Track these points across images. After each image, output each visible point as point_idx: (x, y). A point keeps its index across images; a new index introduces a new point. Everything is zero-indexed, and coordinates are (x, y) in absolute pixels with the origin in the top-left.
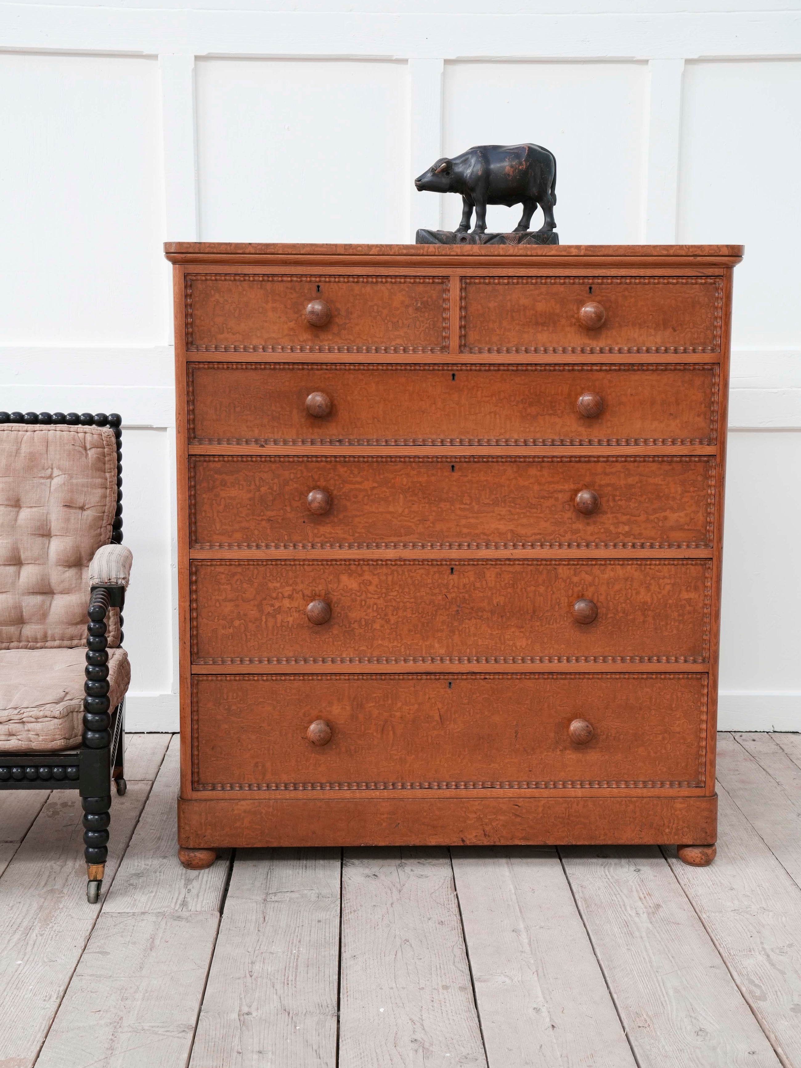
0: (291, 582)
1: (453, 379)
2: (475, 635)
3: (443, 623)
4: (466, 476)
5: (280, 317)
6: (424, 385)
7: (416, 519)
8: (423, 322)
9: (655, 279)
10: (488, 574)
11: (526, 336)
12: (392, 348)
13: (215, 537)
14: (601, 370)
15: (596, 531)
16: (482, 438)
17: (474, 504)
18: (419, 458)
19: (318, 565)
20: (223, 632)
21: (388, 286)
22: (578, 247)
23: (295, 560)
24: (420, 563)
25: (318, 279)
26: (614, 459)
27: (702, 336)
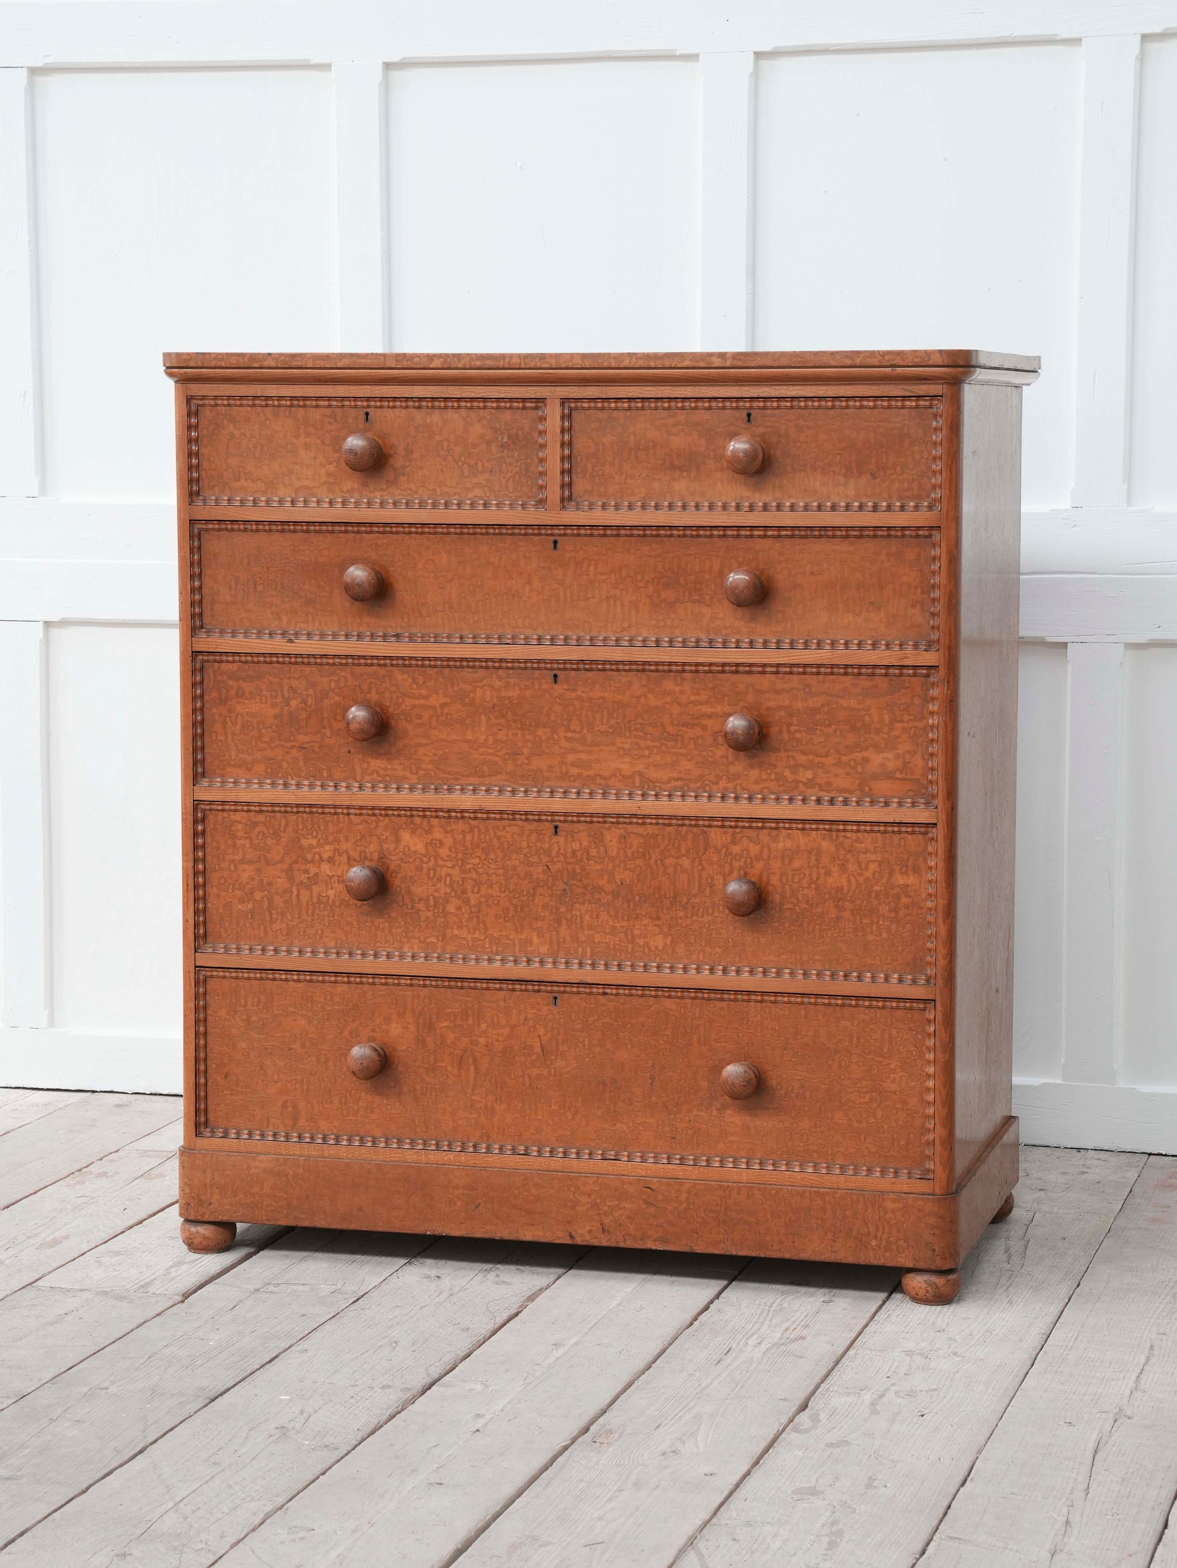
0: (331, 838)
1: (555, 548)
2: (590, 927)
3: (545, 906)
4: (575, 690)
5: (315, 458)
6: (514, 557)
7: (504, 751)
8: (511, 464)
9: (841, 401)
10: (608, 837)
11: (656, 485)
12: (468, 502)
13: (229, 770)
14: (765, 536)
15: (764, 776)
16: (596, 634)
17: (585, 731)
18: (507, 662)
19: (368, 815)
20: (240, 907)
21: (463, 412)
22: (722, 355)
23: (335, 807)
24: (511, 817)
25: (365, 404)
26: (788, 669)
27: (915, 485)
